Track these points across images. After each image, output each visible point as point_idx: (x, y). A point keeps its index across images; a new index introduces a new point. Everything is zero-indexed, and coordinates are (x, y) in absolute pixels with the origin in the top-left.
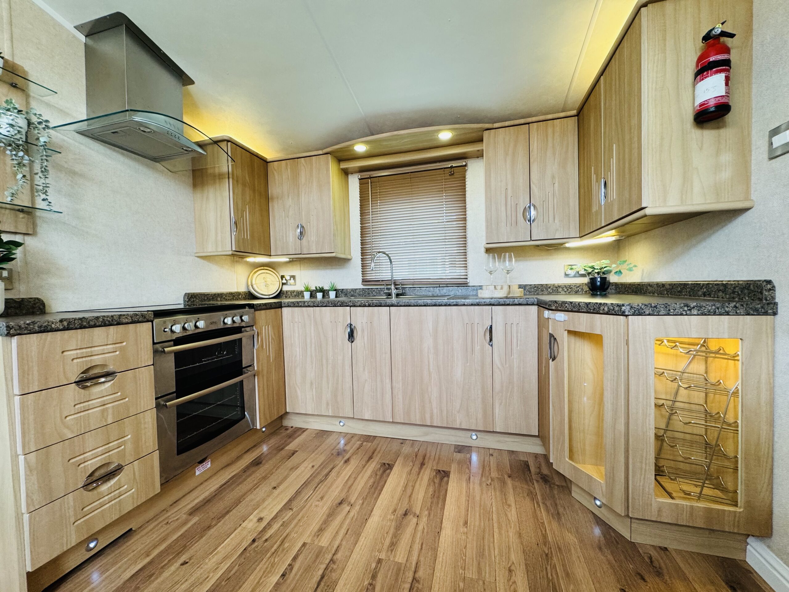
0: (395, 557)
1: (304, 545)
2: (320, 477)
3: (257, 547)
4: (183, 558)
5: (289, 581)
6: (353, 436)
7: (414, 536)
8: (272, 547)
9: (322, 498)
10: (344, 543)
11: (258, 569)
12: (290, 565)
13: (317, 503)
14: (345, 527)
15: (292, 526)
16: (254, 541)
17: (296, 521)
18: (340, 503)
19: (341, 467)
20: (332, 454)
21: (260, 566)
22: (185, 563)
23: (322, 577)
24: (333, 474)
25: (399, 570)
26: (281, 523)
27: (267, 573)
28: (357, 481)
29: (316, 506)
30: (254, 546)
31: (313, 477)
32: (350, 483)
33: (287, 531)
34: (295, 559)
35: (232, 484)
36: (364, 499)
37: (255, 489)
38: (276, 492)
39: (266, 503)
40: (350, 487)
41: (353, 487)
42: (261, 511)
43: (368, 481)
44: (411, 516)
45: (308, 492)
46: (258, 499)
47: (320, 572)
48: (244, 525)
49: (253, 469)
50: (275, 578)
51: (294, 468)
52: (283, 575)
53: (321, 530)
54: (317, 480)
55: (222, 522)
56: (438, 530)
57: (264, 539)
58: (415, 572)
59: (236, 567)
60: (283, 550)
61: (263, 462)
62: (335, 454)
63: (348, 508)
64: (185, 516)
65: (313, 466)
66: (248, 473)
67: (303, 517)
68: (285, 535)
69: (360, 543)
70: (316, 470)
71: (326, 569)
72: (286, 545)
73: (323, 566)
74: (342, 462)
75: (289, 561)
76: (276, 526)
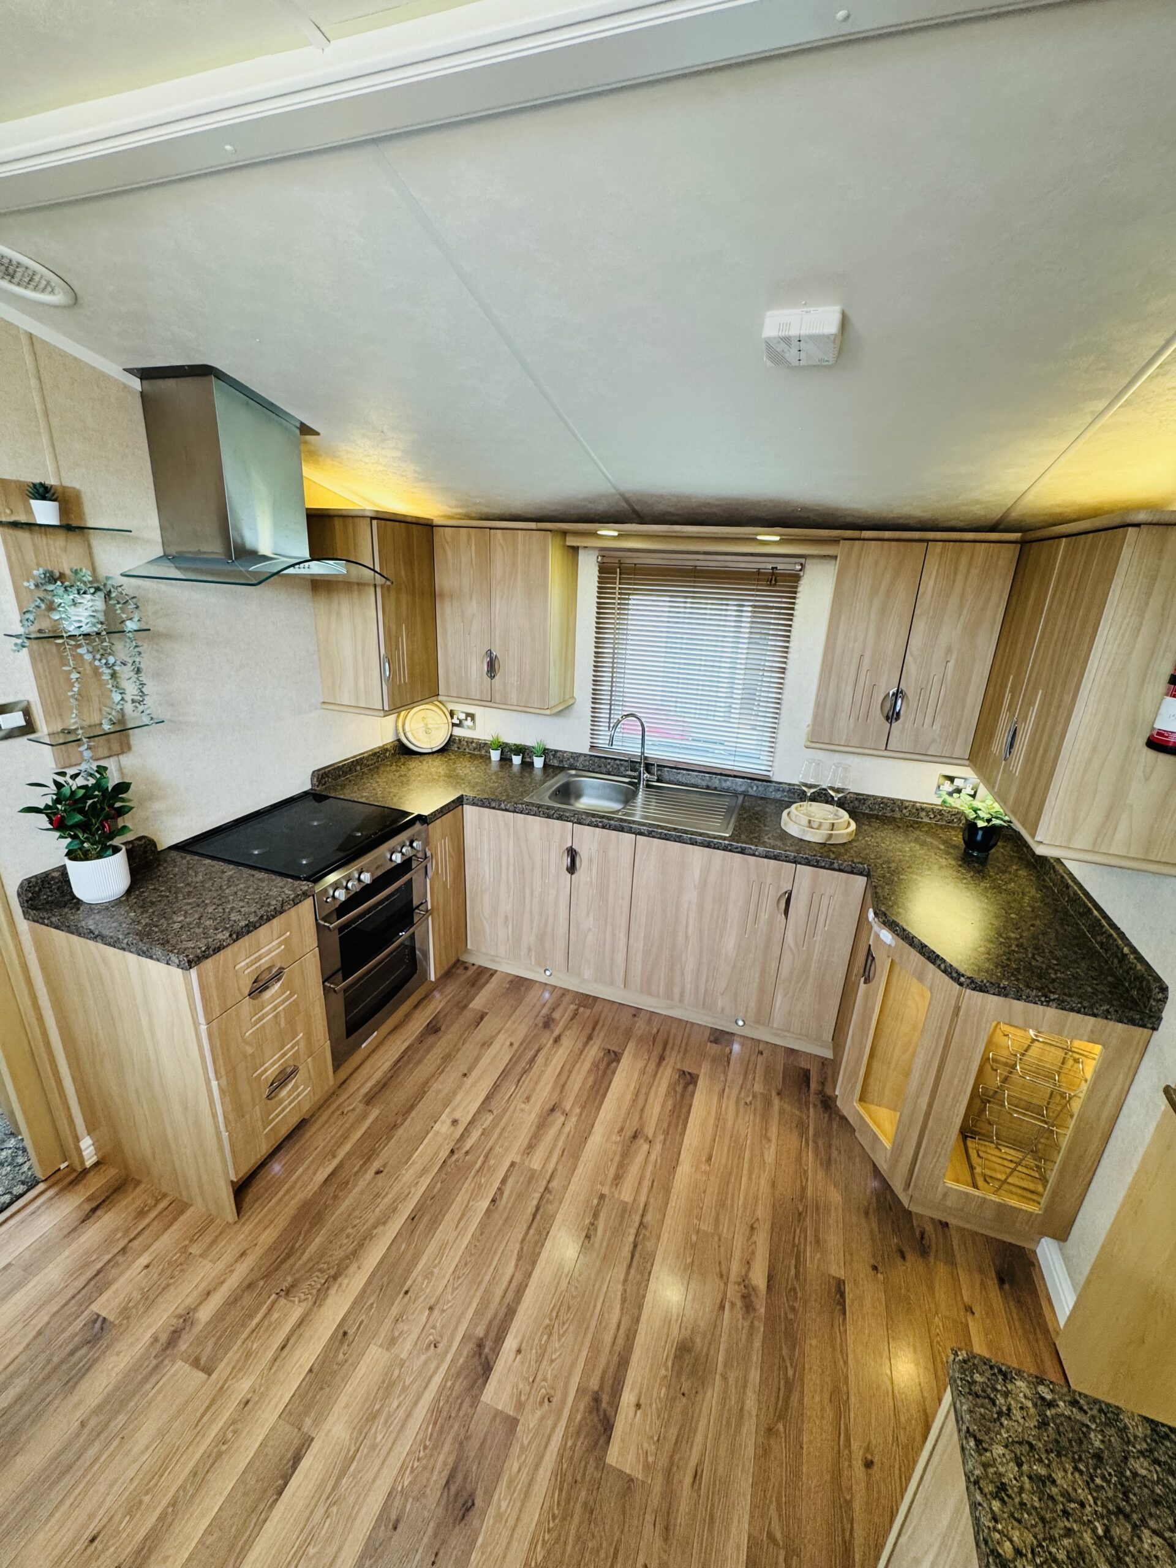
0: (620, 1193)
1: (513, 1164)
2: (523, 1064)
3: (457, 1160)
4: (376, 1165)
5: (501, 1208)
6: (565, 992)
7: (644, 1168)
8: (476, 1163)
9: (528, 1099)
10: (560, 1168)
11: (463, 1190)
12: (499, 1189)
13: (523, 1106)
14: (560, 1144)
15: (495, 1136)
16: (452, 1152)
17: (498, 1130)
18: (553, 1110)
19: (551, 1049)
20: (536, 1025)
21: (466, 1185)
22: (378, 1172)
23: (538, 1209)
24: (540, 1060)
25: (624, 1210)
26: (480, 1130)
27: (475, 1195)
28: (573, 1076)
29: (522, 1110)
30: (454, 1158)
31: (514, 1061)
32: (563, 1078)
33: (490, 1144)
34: (504, 1181)
35: (408, 1062)
36: (583, 1107)
37: (440, 1074)
38: (469, 1081)
39: (458, 1098)
40: (563, 1086)
41: (567, 1087)
42: (453, 1110)
43: (586, 1079)
44: (642, 1141)
45: (509, 1088)
46: (446, 1091)
47: (535, 1202)
48: (436, 1127)
49: (431, 1039)
50: (485, 1204)
51: (487, 1044)
52: (493, 1201)
53: (530, 1147)
54: (519, 1069)
55: (409, 1120)
56: (673, 1164)
57: (464, 1150)
58: (643, 1216)
59: (439, 1185)
60: (489, 1168)
61: (443, 1028)
62: (541, 1025)
63: (562, 1118)
64: (361, 1106)
65: (511, 1044)
66: (425, 1046)
67: (507, 1125)
68: (488, 1148)
69: (578, 1171)
70: (517, 1051)
71: (541, 1198)
72: (492, 1162)
73: (538, 1195)
74: (551, 1041)
75: (497, 1185)
76: (475, 1134)
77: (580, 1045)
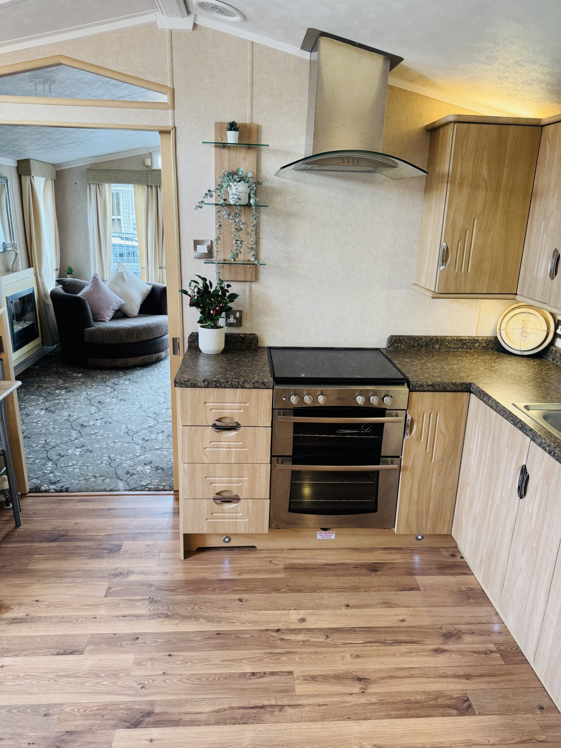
4: (244, 596)
9: (358, 656)
10: (307, 709)
12: (265, 673)
13: (348, 656)
14: (328, 700)
15: (307, 650)
16: (278, 630)
17: (313, 649)
18: (359, 679)
19: (423, 651)
20: (441, 628)
21: (256, 651)
22: (240, 600)
23: (262, 707)
26: (307, 639)
27: (251, 660)
29: (343, 657)
30: (275, 634)
31: (386, 630)
32: (400, 673)
33: (298, 650)
34: (272, 674)
35: (333, 570)
36: (381, 703)
37: (337, 592)
38: (344, 611)
39: (325, 612)
40: (391, 677)
41: (393, 680)
42: (312, 614)
43: (417, 693)
45: (360, 639)
46: (326, 602)
47: (266, 703)
48: (292, 612)
49: (364, 571)
50: (249, 669)
51: (388, 604)
52: (253, 674)
53: (313, 678)
55: (287, 595)
57: (283, 637)
59: (248, 636)
60: (278, 659)
61: (378, 573)
63: (356, 690)
65: (403, 621)
66: (356, 571)
68: (294, 650)
70: (400, 627)
71: (271, 706)
72: (284, 658)
75: (267, 670)
76: (301, 637)
77: (450, 672)
